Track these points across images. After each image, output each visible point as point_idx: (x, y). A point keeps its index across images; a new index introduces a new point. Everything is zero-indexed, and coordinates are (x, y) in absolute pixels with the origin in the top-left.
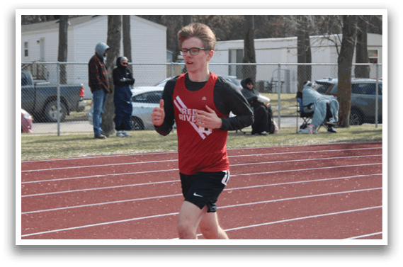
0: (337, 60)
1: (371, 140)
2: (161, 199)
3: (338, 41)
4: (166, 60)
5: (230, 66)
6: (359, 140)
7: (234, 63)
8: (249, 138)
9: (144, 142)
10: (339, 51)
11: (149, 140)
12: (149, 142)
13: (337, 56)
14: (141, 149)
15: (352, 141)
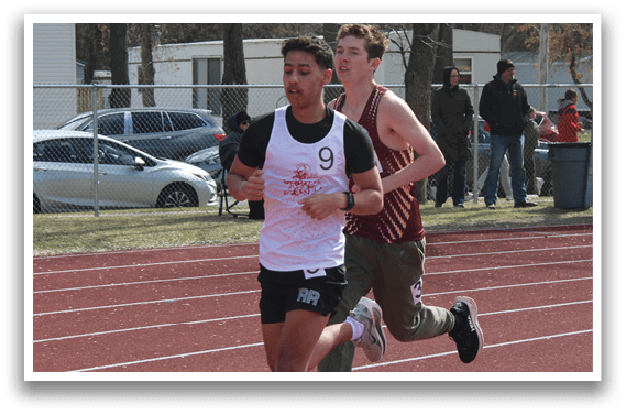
0: (403, 78)
1: (469, 227)
2: (95, 338)
3: (405, 42)
4: (75, 79)
5: (195, 90)
6: (448, 226)
7: (203, 85)
8: (244, 226)
9: (48, 235)
10: (407, 62)
11: (58, 230)
12: (56, 234)
13: (405, 70)
14: (44, 248)
15: (435, 227)
